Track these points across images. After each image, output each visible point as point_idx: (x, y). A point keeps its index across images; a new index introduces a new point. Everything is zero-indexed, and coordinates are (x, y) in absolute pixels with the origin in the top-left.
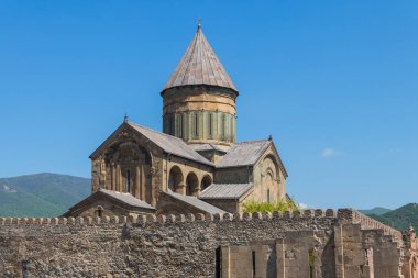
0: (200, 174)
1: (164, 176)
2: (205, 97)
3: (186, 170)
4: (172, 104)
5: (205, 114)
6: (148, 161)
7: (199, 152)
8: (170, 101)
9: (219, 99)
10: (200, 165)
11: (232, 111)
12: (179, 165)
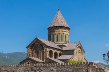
0: (58, 52)
1: (47, 53)
2: (60, 30)
3: (54, 51)
4: (51, 32)
5: (60, 35)
6: (43, 48)
7: (58, 46)
8: (50, 31)
9: (64, 30)
10: (58, 50)
11: (68, 34)
12: (52, 50)
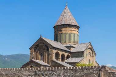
1: (53, 55)
2: (68, 28)
3: (61, 53)
4: (57, 31)
5: (68, 34)
6: (48, 50)
7: (66, 47)
8: (56, 30)
9: (73, 29)
10: (66, 51)
11: (77, 33)
12: (58, 51)
